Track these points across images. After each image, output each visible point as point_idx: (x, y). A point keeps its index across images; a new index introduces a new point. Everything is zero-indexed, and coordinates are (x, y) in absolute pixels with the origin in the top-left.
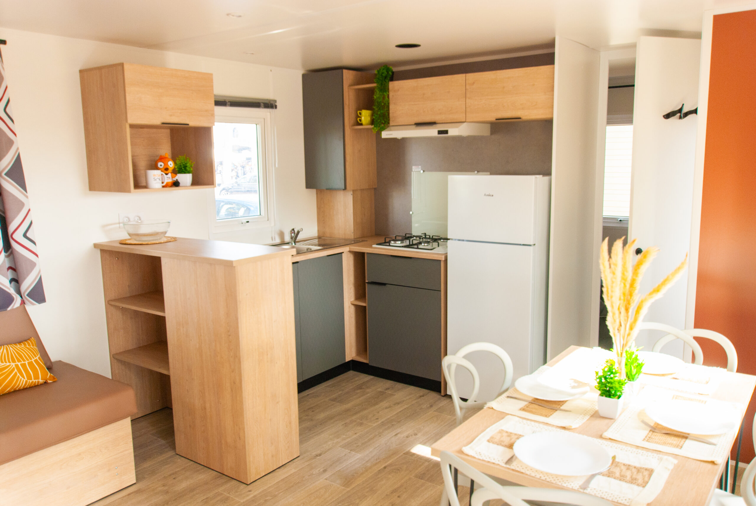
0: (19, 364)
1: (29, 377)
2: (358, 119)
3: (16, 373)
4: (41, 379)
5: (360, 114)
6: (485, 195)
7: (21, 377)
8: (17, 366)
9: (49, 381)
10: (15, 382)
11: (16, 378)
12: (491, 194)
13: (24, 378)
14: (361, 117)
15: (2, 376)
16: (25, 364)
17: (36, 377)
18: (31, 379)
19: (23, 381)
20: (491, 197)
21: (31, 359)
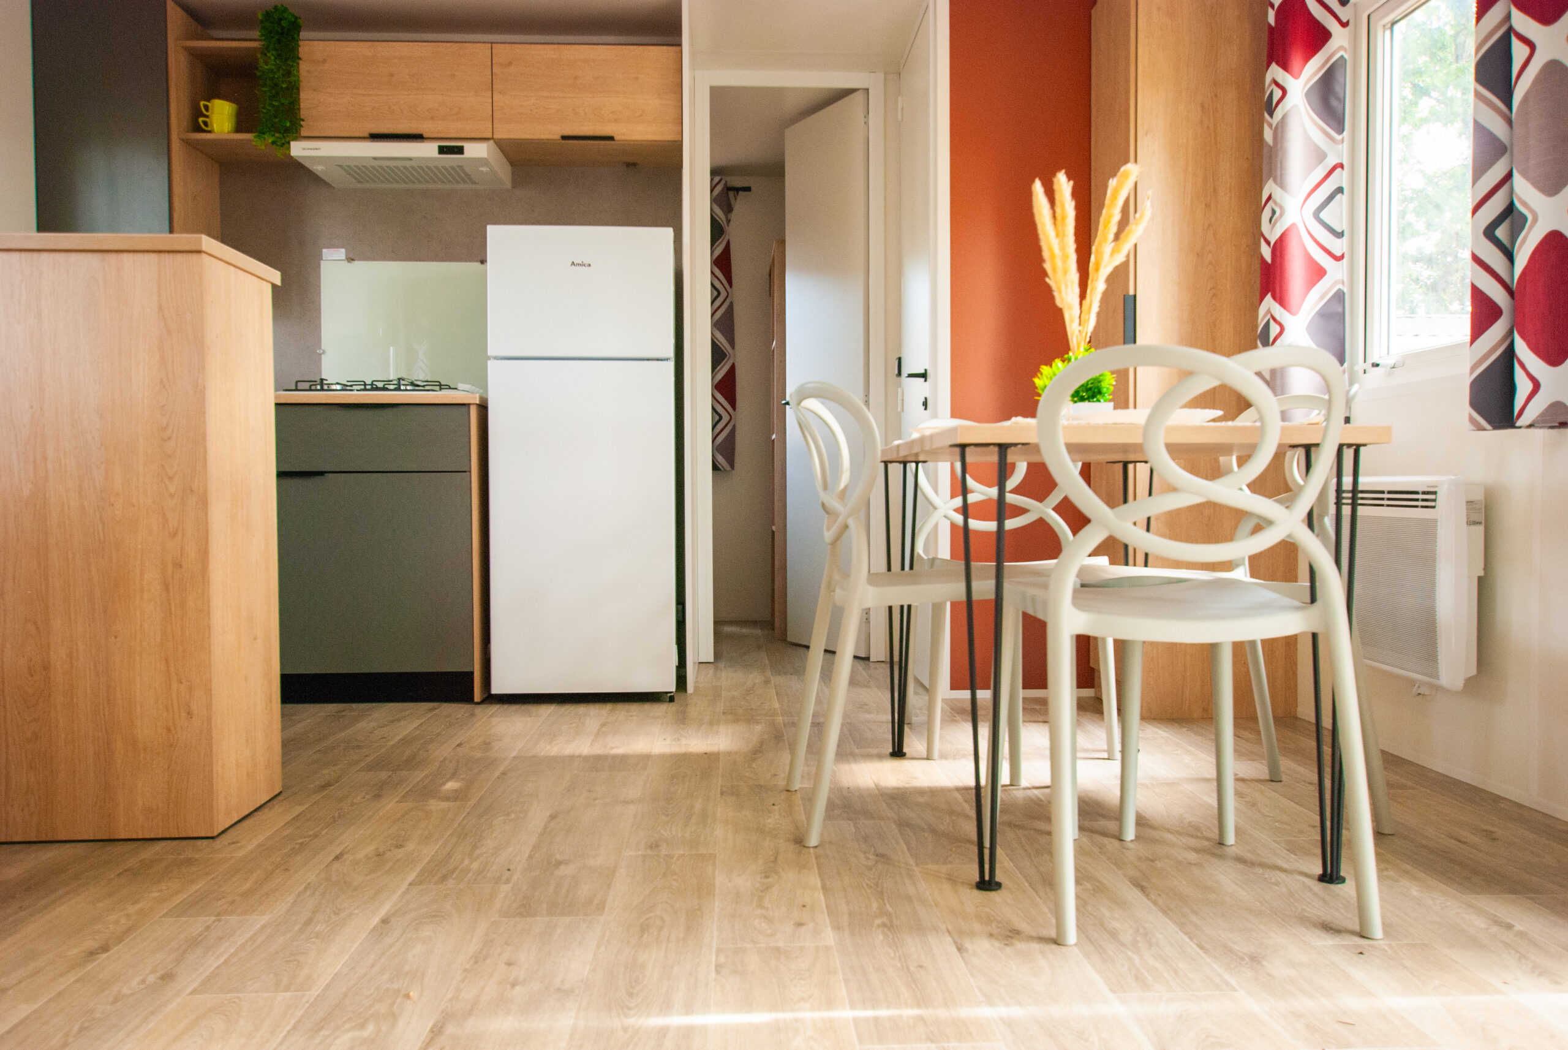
2: (201, 120)
5: (207, 108)
6: (573, 263)
12: (586, 262)
14: (207, 116)
20: (587, 268)
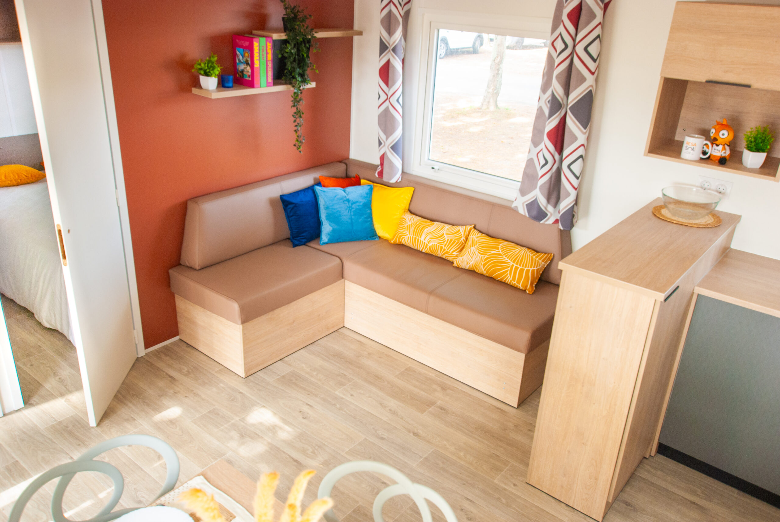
0: (515, 265)
1: (514, 279)
3: (508, 270)
4: (522, 286)
7: (509, 275)
8: (513, 265)
9: (527, 292)
10: (504, 276)
11: (506, 274)
13: (510, 277)
15: (500, 267)
16: (518, 268)
17: (518, 282)
18: (514, 281)
19: (509, 279)
21: (526, 267)
